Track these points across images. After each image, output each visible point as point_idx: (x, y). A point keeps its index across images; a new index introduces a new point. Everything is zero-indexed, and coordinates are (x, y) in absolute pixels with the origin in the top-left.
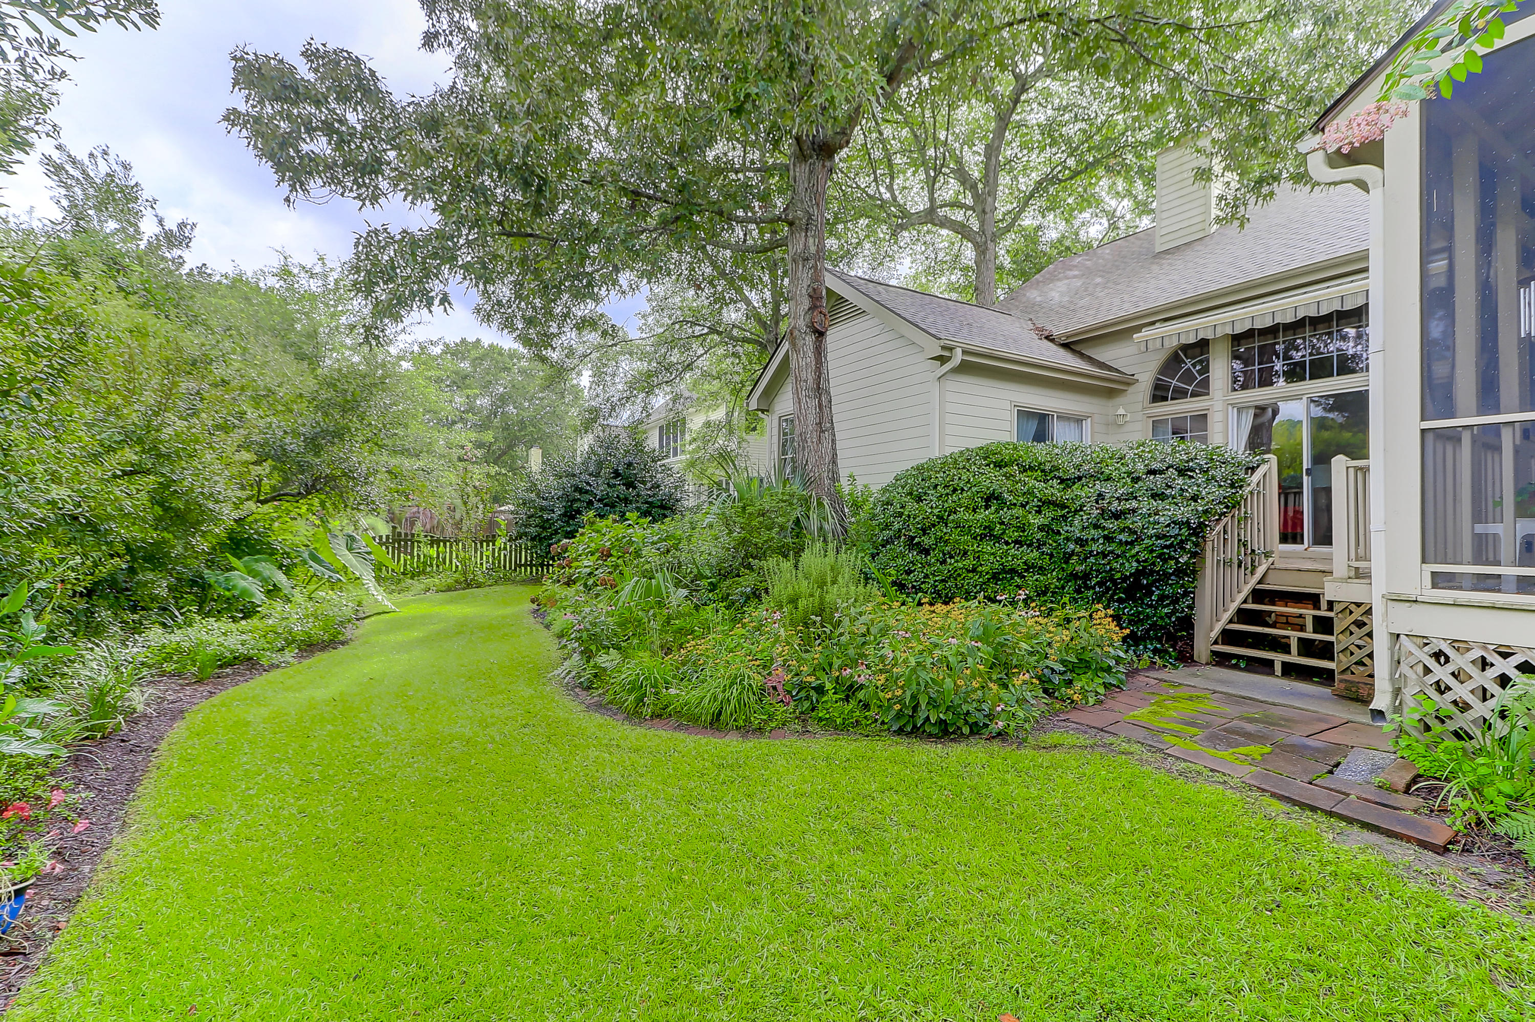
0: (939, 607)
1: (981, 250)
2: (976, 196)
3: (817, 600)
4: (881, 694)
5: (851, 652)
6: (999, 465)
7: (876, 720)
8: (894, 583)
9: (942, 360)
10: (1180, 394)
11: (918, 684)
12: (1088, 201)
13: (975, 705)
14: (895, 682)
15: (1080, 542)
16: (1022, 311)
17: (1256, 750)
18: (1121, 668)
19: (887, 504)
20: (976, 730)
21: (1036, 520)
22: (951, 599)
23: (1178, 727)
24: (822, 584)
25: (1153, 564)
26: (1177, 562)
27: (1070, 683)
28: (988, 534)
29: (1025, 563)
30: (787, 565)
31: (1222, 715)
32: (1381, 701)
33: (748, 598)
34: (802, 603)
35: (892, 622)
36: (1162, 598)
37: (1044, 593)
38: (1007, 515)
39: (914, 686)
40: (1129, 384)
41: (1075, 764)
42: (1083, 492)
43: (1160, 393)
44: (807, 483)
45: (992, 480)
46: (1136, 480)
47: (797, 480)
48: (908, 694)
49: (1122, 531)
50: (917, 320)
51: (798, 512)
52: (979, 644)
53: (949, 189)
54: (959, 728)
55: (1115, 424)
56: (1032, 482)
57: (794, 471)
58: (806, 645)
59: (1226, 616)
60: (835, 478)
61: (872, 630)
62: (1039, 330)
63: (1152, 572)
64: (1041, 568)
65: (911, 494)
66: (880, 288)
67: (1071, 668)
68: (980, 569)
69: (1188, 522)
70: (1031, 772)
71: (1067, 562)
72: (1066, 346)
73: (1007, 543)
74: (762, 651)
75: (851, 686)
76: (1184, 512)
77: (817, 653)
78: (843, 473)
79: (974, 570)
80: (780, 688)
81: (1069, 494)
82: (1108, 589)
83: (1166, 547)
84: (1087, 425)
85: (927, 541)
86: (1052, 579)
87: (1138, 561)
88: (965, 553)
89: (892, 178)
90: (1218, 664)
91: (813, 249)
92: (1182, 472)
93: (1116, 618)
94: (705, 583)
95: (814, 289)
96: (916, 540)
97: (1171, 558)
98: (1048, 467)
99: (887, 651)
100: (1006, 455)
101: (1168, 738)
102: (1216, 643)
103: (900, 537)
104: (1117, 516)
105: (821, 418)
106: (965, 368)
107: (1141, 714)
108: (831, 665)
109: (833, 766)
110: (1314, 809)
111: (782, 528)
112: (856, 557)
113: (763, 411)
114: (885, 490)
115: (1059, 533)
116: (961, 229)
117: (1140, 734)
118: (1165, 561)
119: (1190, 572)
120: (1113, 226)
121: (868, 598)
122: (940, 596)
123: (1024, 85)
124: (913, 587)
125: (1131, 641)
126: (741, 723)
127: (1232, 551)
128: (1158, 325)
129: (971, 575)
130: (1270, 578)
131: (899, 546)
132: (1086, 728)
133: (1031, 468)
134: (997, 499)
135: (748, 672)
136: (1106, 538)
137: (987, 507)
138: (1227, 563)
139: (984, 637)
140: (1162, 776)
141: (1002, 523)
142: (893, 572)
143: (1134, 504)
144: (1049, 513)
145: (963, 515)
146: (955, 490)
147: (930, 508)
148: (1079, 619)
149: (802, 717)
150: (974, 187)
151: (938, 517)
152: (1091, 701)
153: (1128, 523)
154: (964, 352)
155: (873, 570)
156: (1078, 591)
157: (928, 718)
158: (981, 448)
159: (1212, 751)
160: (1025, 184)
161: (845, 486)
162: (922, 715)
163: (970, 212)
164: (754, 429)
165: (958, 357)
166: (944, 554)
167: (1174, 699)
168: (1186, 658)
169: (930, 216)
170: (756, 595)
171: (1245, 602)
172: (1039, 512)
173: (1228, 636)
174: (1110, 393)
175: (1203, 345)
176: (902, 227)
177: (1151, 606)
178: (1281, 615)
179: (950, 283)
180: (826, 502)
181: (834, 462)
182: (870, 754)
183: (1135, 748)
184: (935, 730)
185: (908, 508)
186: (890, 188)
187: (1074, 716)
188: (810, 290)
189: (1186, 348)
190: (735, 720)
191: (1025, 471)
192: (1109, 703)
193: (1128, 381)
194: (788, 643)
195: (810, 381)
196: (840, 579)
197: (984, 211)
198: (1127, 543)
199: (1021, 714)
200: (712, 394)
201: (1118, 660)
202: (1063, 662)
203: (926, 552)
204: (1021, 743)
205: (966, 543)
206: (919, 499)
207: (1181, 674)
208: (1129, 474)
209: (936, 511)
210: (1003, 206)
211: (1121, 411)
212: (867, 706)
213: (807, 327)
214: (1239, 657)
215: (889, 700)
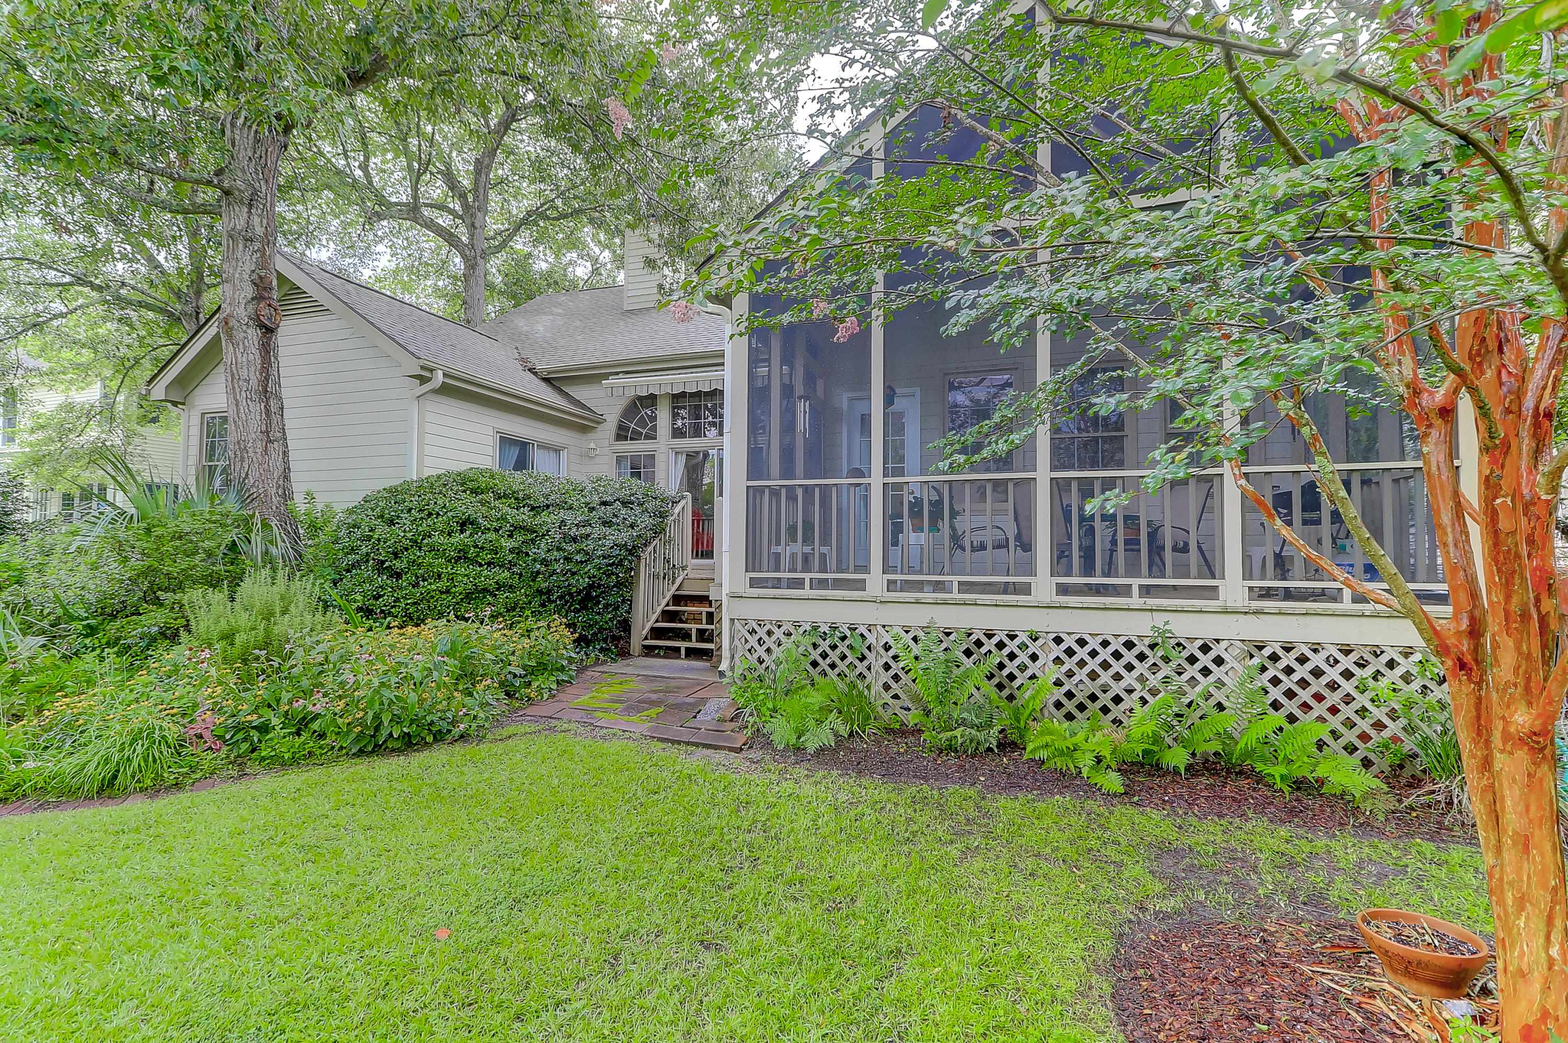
0: (410, 630)
1: (471, 265)
2: (466, 206)
3: (261, 633)
4: (340, 721)
5: (305, 683)
6: (475, 492)
7: (333, 747)
8: (359, 609)
9: (423, 380)
10: (636, 436)
11: (382, 704)
12: (573, 243)
13: (439, 714)
14: (357, 706)
15: (545, 563)
16: (510, 338)
17: (653, 712)
18: (573, 667)
19: (354, 526)
20: (439, 737)
21: (508, 544)
22: (423, 621)
23: (606, 705)
24: (268, 616)
25: (600, 579)
26: (618, 577)
27: (529, 684)
28: (462, 556)
29: (497, 583)
30: (218, 597)
31: (638, 691)
32: (724, 666)
33: (155, 640)
34: (239, 639)
35: (355, 648)
36: (607, 606)
37: (514, 609)
38: (480, 538)
39: (377, 706)
40: (599, 423)
41: (523, 747)
42: (548, 519)
43: (622, 434)
44: (245, 500)
45: (468, 506)
46: (592, 509)
47: (232, 495)
48: (370, 714)
49: (579, 552)
50: (394, 333)
51: (232, 535)
52: (445, 659)
53: (436, 190)
54: (423, 739)
55: (588, 456)
56: (506, 509)
57: (227, 483)
58: (246, 683)
59: (654, 617)
60: (287, 495)
61: (331, 657)
62: (524, 360)
63: (599, 586)
64: (511, 586)
65: (382, 517)
66: (350, 287)
67: (531, 672)
68: (453, 590)
69: (625, 545)
70: (487, 761)
71: (534, 581)
72: (547, 380)
73: (481, 565)
74: (179, 699)
75: (304, 718)
76: (624, 537)
77: (262, 689)
78: (299, 488)
79: (447, 592)
80: (207, 734)
81: (538, 520)
82: (567, 602)
83: (611, 565)
84: (564, 454)
85: (398, 565)
86: (520, 596)
87: (589, 578)
88: (439, 576)
89: (367, 158)
90: (647, 655)
91: (259, 231)
92: (625, 504)
93: (571, 626)
94: (78, 626)
95: (260, 277)
96: (387, 564)
97: (612, 574)
98: (521, 495)
99: (348, 676)
100: (483, 482)
101: (598, 714)
102: (646, 638)
103: (367, 561)
104: (574, 540)
105: (269, 424)
106: (445, 390)
107: (584, 700)
108: (278, 701)
109: (280, 799)
110: (679, 743)
111: (209, 554)
112: (314, 584)
113: (175, 404)
114: (351, 512)
115: (527, 554)
116: (449, 237)
117: (578, 715)
118: (609, 576)
119: (627, 584)
120: (595, 271)
121: (328, 626)
122: (411, 619)
123: (514, 115)
124: (382, 611)
125: (582, 641)
126: (149, 782)
127: (660, 568)
128: (621, 376)
129: (444, 596)
130: (685, 587)
131: (366, 571)
132: (536, 719)
133: (505, 496)
134: (472, 524)
135: (157, 723)
136: (566, 558)
137: (462, 532)
138: (656, 576)
139: (451, 652)
140: (588, 742)
141: (476, 546)
142: (359, 598)
143: (589, 530)
144: (519, 538)
145: (437, 538)
146: (430, 514)
147: (403, 531)
148: (539, 628)
149: (239, 762)
150: (463, 196)
151: (411, 540)
152: (546, 696)
153: (583, 546)
154: (445, 375)
155: (334, 597)
156: (543, 605)
157: (391, 735)
158: (459, 474)
159: (626, 718)
160: (519, 208)
161: (300, 504)
162: (384, 733)
163: (458, 221)
164: (154, 420)
165: (439, 377)
166: (417, 577)
167: (610, 685)
168: (624, 653)
169: (412, 211)
170: (171, 636)
171: (667, 605)
172: (511, 536)
173: (657, 633)
174: (584, 429)
175: (652, 398)
176: (380, 217)
177: (599, 614)
178: (690, 613)
179: (436, 288)
180: (274, 523)
181: (286, 478)
182: (325, 779)
183: (573, 726)
184: (397, 745)
185: (378, 531)
186: (364, 167)
187: (529, 711)
188: (254, 276)
189: (640, 398)
190: (139, 781)
191: (500, 498)
192: (560, 696)
193: (599, 420)
194: (220, 683)
195: (254, 382)
196: (292, 608)
197: (473, 225)
198: (582, 562)
199: (482, 715)
200: (78, 366)
201: (570, 660)
202: (524, 667)
203: (398, 576)
204: (481, 739)
205: (440, 565)
206: (391, 523)
207: (619, 666)
208: (587, 504)
209: (409, 535)
210: (493, 224)
211: (592, 446)
212: (322, 736)
213: (250, 318)
214: (660, 648)
215: (349, 724)
